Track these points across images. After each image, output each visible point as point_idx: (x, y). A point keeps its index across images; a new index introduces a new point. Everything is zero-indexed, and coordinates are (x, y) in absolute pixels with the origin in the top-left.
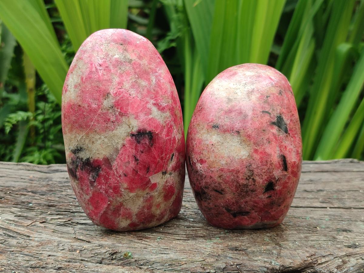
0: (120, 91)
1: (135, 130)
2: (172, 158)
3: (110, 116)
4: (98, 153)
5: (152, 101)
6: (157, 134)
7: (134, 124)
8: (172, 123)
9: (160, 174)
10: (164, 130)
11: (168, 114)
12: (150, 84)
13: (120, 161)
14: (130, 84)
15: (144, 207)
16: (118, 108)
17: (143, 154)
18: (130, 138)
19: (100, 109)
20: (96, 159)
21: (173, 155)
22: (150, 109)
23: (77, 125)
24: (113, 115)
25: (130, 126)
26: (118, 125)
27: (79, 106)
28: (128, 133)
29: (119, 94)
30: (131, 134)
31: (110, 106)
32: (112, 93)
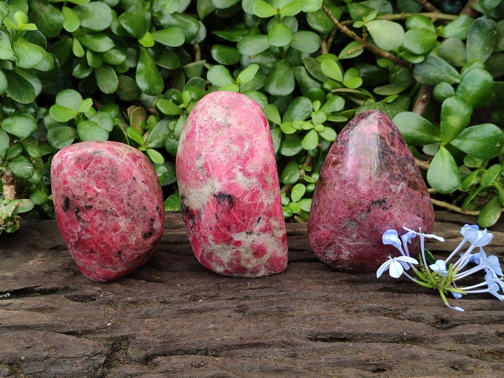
0: (210, 154)
1: (217, 191)
2: (258, 221)
3: (199, 175)
4: (193, 204)
5: (240, 167)
6: (238, 198)
7: (217, 186)
8: (260, 189)
9: (244, 234)
10: (248, 195)
11: (255, 180)
12: (242, 150)
13: (206, 216)
14: (222, 149)
16: (206, 170)
17: (222, 214)
18: (213, 197)
19: (193, 168)
20: (192, 208)
21: (260, 218)
22: (235, 174)
23: (181, 176)
24: (202, 175)
25: (214, 187)
26: (205, 185)
27: (182, 161)
28: (212, 193)
29: (209, 157)
30: (214, 194)
31: (200, 167)
32: (203, 155)
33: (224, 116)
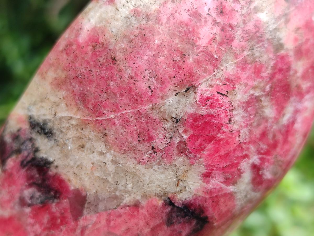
0: (217, 100)
3: (157, 134)
4: (76, 171)
5: (255, 159)
7: (191, 186)
13: (103, 222)
14: (246, 98)
16: (185, 131)
18: (160, 203)
19: (151, 105)
20: (64, 177)
22: (240, 173)
23: (77, 88)
24: (165, 137)
25: (181, 183)
26: (159, 164)
27: (114, 59)
28: (166, 193)
29: (212, 106)
30: (169, 198)
31: (174, 116)
32: (199, 93)
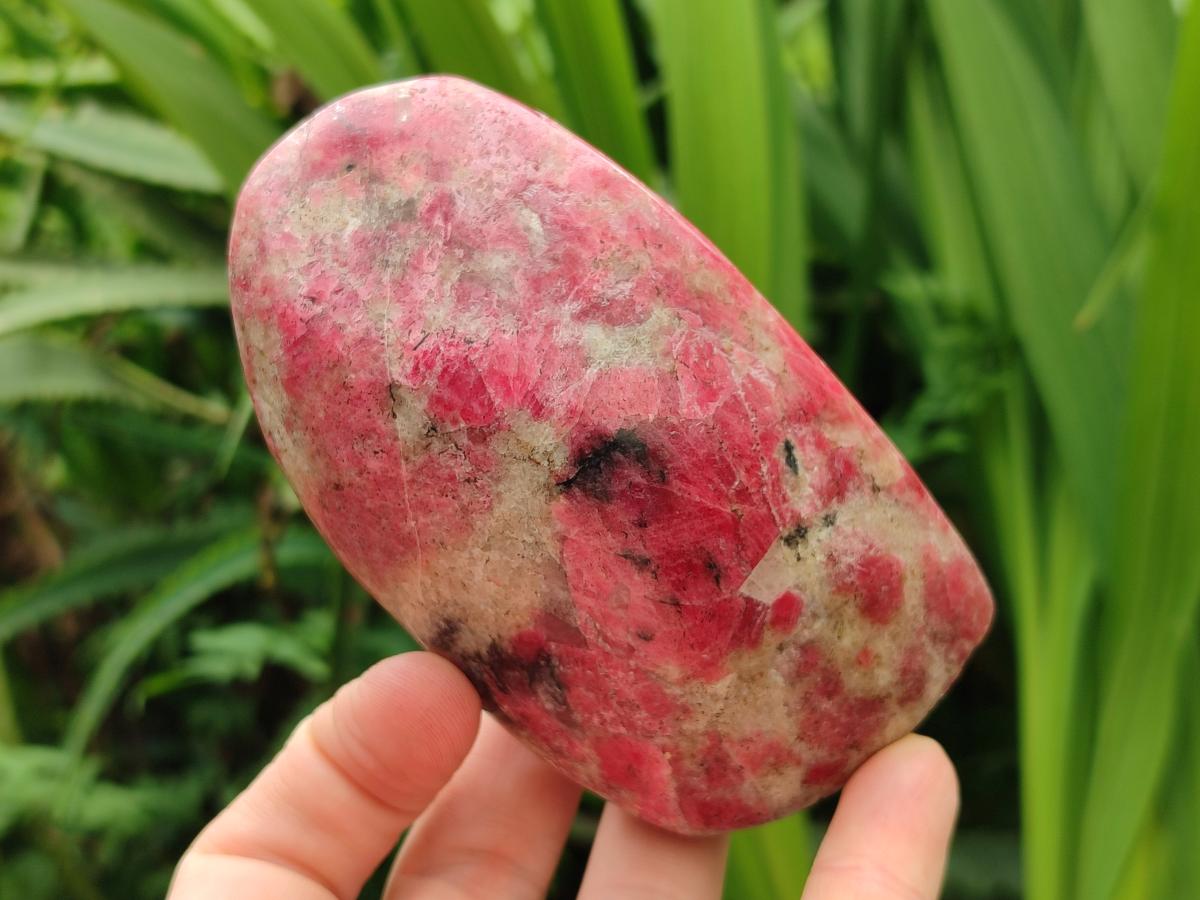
0: (425, 353)
1: (561, 460)
2: (791, 461)
3: (447, 467)
4: (504, 611)
5: (568, 309)
6: (661, 422)
7: (546, 443)
8: (705, 334)
9: (779, 552)
10: (682, 386)
11: (661, 314)
12: (525, 246)
13: (590, 602)
14: (449, 301)
15: (806, 699)
16: (455, 422)
17: (651, 529)
18: (562, 500)
19: (403, 462)
20: (514, 633)
21: (789, 448)
22: (575, 348)
23: (378, 555)
24: (454, 456)
25: (537, 457)
26: (498, 480)
27: (337, 487)
28: (547, 486)
29: (429, 366)
30: (558, 484)
31: (425, 432)
32: (402, 380)
33: (362, 196)
